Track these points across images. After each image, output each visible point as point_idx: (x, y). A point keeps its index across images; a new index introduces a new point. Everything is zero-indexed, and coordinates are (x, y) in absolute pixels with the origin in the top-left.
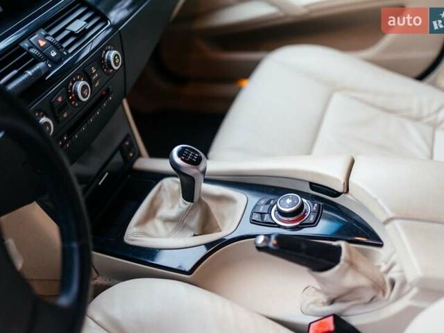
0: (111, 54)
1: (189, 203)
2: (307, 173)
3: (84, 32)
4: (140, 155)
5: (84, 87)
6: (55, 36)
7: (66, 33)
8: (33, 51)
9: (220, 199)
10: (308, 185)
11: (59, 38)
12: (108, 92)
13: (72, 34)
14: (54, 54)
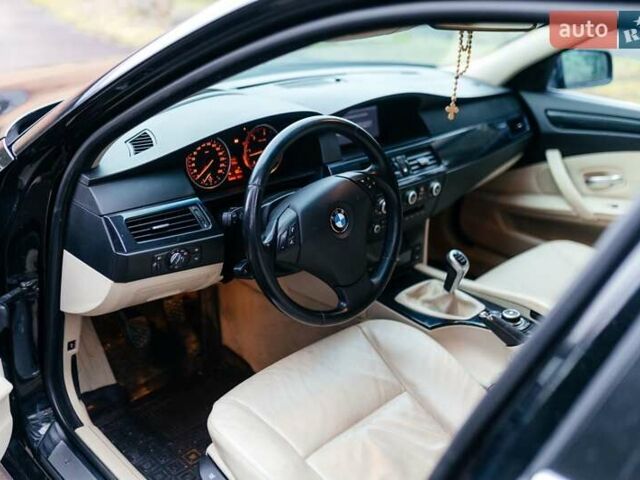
0: (435, 185)
1: (446, 292)
2: (530, 302)
3: (426, 166)
4: (421, 261)
5: (413, 196)
6: (410, 161)
7: (415, 162)
8: (396, 164)
9: (466, 304)
10: (529, 312)
11: (411, 163)
12: (422, 208)
13: (418, 164)
14: (405, 170)
